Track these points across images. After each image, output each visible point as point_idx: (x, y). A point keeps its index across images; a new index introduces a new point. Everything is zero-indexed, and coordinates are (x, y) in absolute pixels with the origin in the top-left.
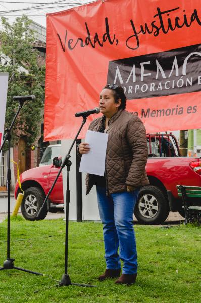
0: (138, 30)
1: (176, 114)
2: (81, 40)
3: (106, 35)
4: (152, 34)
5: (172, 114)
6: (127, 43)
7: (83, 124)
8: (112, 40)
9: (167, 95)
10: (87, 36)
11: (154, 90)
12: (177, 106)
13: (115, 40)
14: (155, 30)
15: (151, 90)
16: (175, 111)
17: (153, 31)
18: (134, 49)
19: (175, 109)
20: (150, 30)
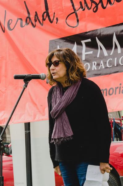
0: (77, 6)
1: (119, 93)
2: (21, 19)
3: (45, 14)
4: (91, 10)
5: (115, 94)
6: (67, 21)
7: (24, 88)
8: (52, 18)
9: (110, 74)
10: (27, 15)
11: (96, 69)
12: (121, 84)
13: (55, 18)
14: (94, 5)
15: (93, 69)
16: (118, 90)
17: (93, 7)
18: (74, 27)
19: (118, 87)
20: (89, 6)
